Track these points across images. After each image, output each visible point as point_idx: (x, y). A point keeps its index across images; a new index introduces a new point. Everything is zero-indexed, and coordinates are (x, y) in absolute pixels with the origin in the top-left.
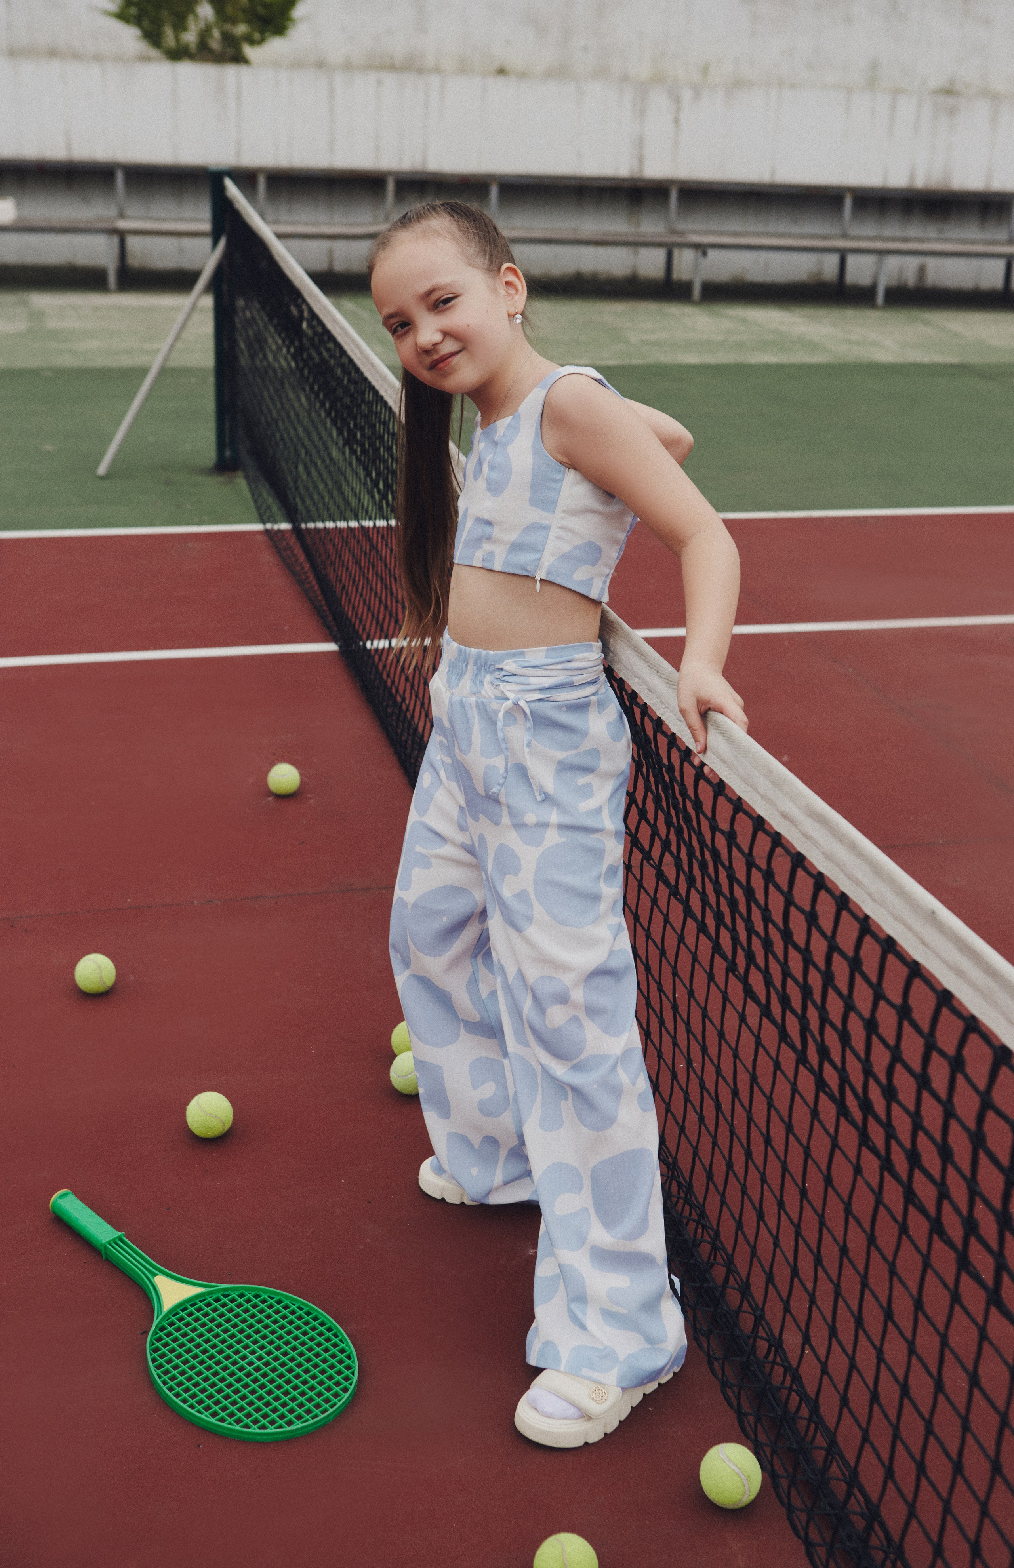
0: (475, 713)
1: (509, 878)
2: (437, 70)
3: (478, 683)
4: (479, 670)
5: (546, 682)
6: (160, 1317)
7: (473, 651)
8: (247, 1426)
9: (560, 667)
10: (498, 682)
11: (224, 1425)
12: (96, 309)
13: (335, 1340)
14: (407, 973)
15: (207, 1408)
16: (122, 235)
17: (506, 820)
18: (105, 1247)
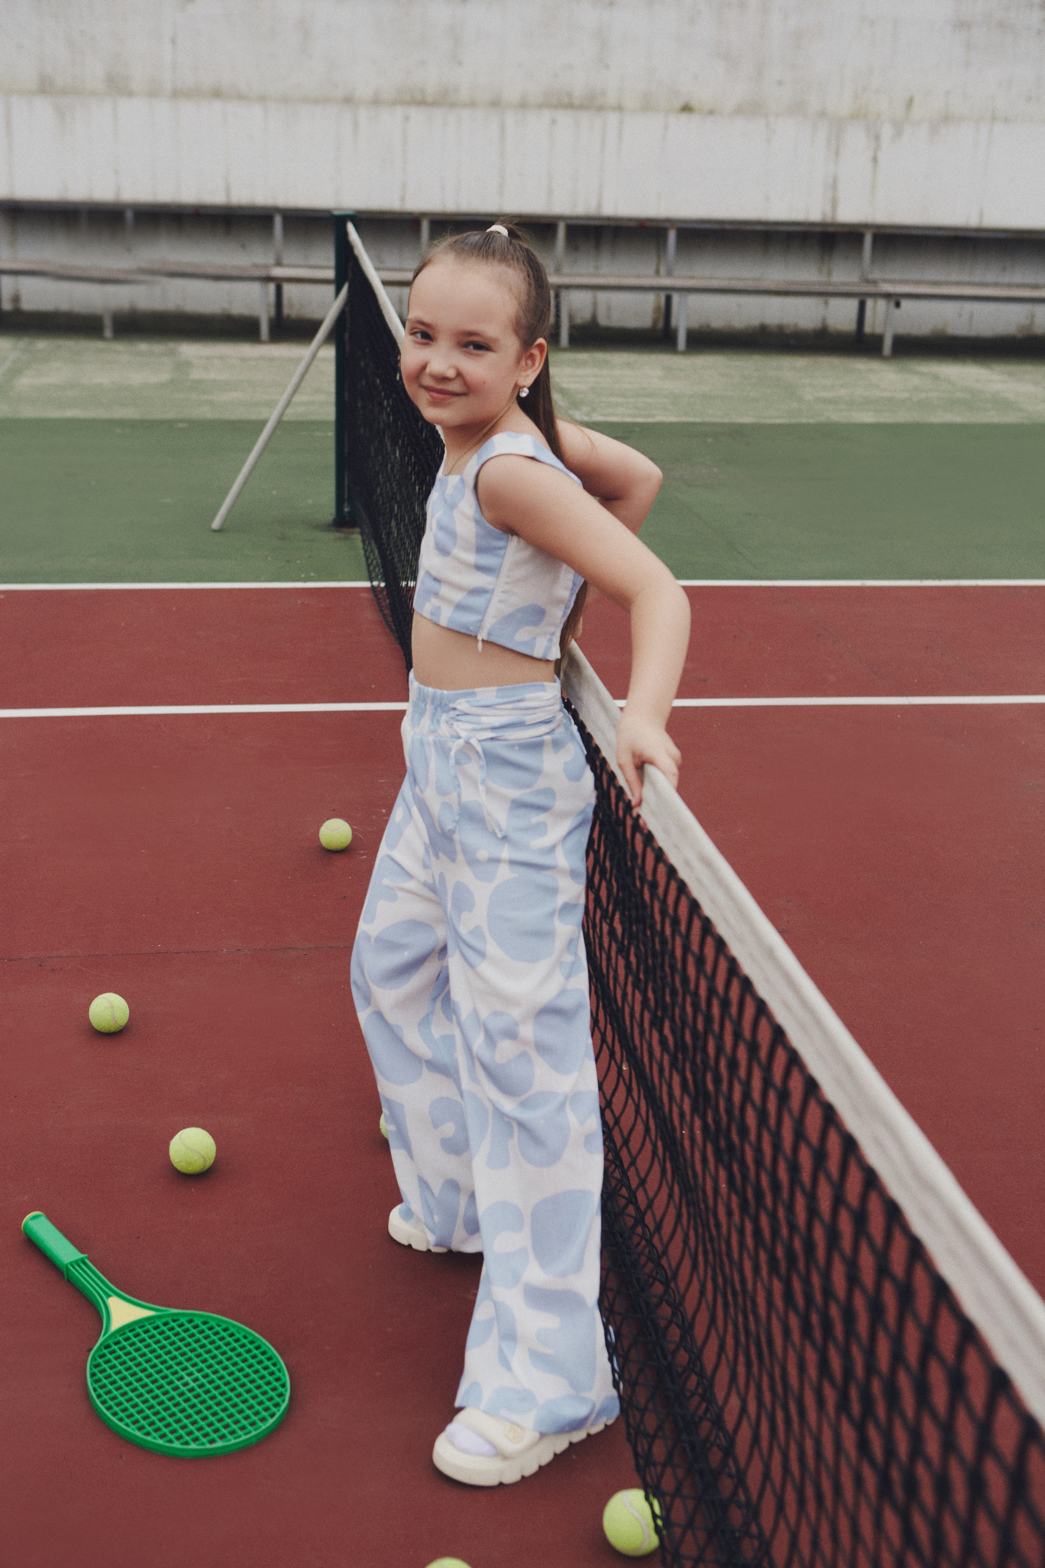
0: (433, 751)
1: (465, 915)
2: (619, 108)
3: (435, 722)
4: (436, 709)
5: (497, 721)
6: (107, 1335)
7: (430, 690)
8: (170, 1441)
9: (510, 706)
10: (452, 721)
11: (149, 1438)
12: (244, 360)
13: (273, 1368)
14: (369, 1011)
15: (136, 1422)
16: (279, 283)
17: (460, 857)
18: (67, 1268)
